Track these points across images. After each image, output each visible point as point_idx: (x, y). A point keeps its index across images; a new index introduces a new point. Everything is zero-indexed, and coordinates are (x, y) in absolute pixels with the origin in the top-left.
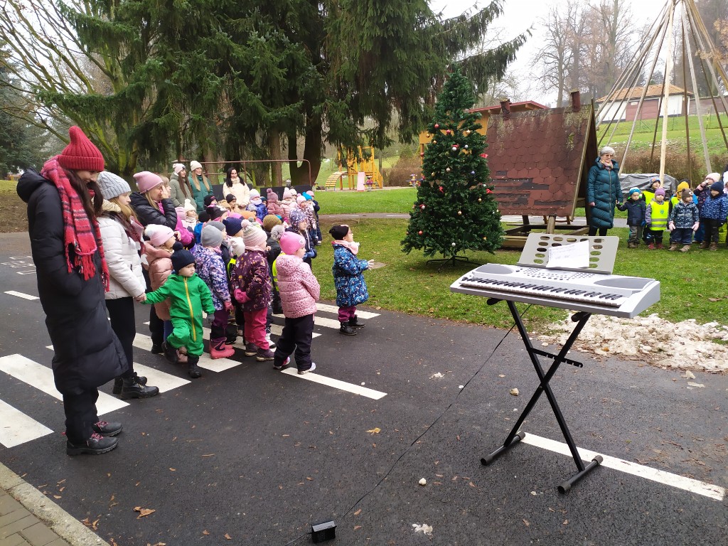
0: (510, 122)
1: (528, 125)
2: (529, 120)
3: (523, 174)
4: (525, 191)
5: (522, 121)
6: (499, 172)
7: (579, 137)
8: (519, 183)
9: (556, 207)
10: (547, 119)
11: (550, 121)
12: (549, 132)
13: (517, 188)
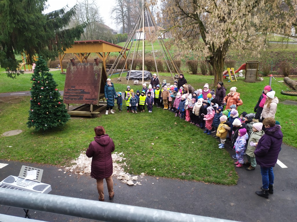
0: (75, 67)
1: (81, 69)
2: (82, 67)
3: (81, 88)
4: (82, 94)
5: (79, 67)
6: (72, 87)
7: (99, 75)
8: (80, 91)
9: (92, 101)
10: (88, 67)
11: (89, 68)
12: (89, 72)
13: (79, 93)
